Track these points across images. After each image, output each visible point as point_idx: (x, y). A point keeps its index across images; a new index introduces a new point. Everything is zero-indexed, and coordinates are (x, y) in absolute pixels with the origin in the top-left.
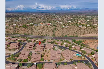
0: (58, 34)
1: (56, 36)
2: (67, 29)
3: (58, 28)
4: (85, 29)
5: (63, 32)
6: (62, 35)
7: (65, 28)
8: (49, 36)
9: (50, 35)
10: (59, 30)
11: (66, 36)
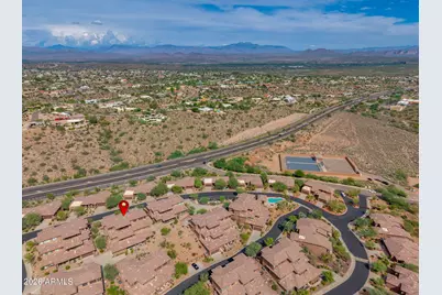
0: (136, 152)
1: (135, 162)
2: (165, 127)
3: (123, 130)
4: (224, 118)
5: (157, 143)
6: (158, 154)
7: (155, 125)
8: (97, 172)
9: (102, 167)
10: (131, 139)
11: (178, 154)
